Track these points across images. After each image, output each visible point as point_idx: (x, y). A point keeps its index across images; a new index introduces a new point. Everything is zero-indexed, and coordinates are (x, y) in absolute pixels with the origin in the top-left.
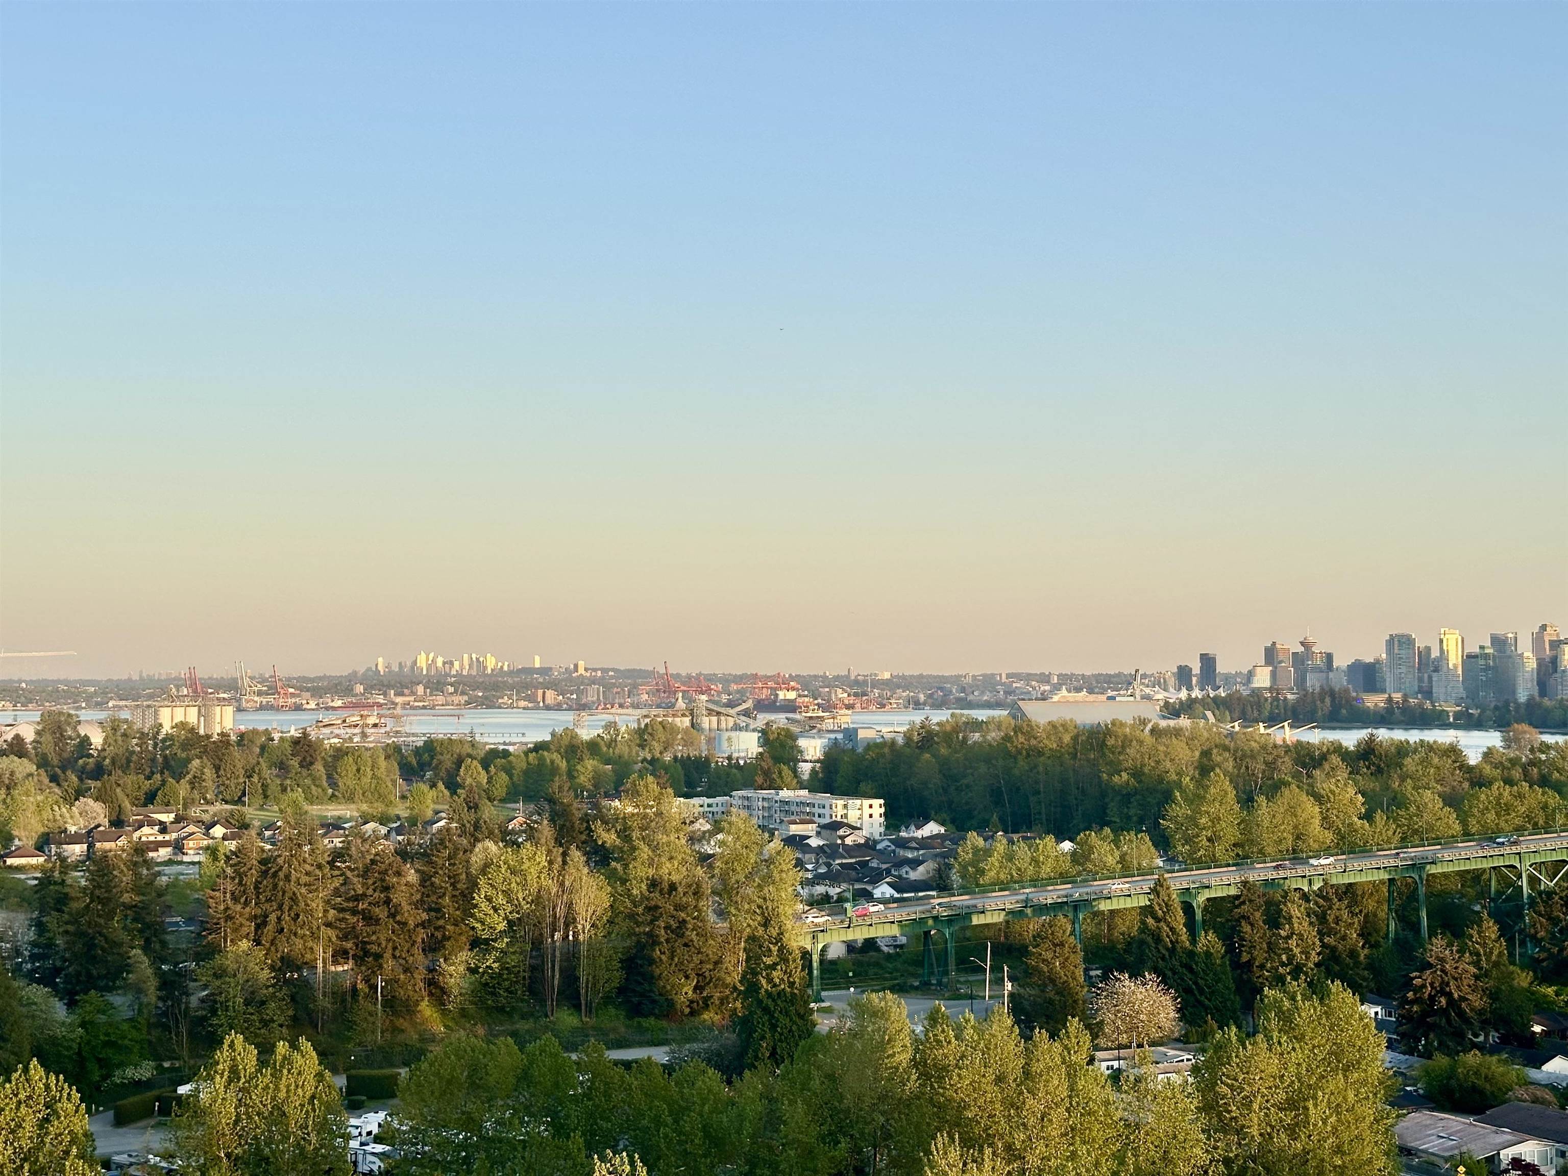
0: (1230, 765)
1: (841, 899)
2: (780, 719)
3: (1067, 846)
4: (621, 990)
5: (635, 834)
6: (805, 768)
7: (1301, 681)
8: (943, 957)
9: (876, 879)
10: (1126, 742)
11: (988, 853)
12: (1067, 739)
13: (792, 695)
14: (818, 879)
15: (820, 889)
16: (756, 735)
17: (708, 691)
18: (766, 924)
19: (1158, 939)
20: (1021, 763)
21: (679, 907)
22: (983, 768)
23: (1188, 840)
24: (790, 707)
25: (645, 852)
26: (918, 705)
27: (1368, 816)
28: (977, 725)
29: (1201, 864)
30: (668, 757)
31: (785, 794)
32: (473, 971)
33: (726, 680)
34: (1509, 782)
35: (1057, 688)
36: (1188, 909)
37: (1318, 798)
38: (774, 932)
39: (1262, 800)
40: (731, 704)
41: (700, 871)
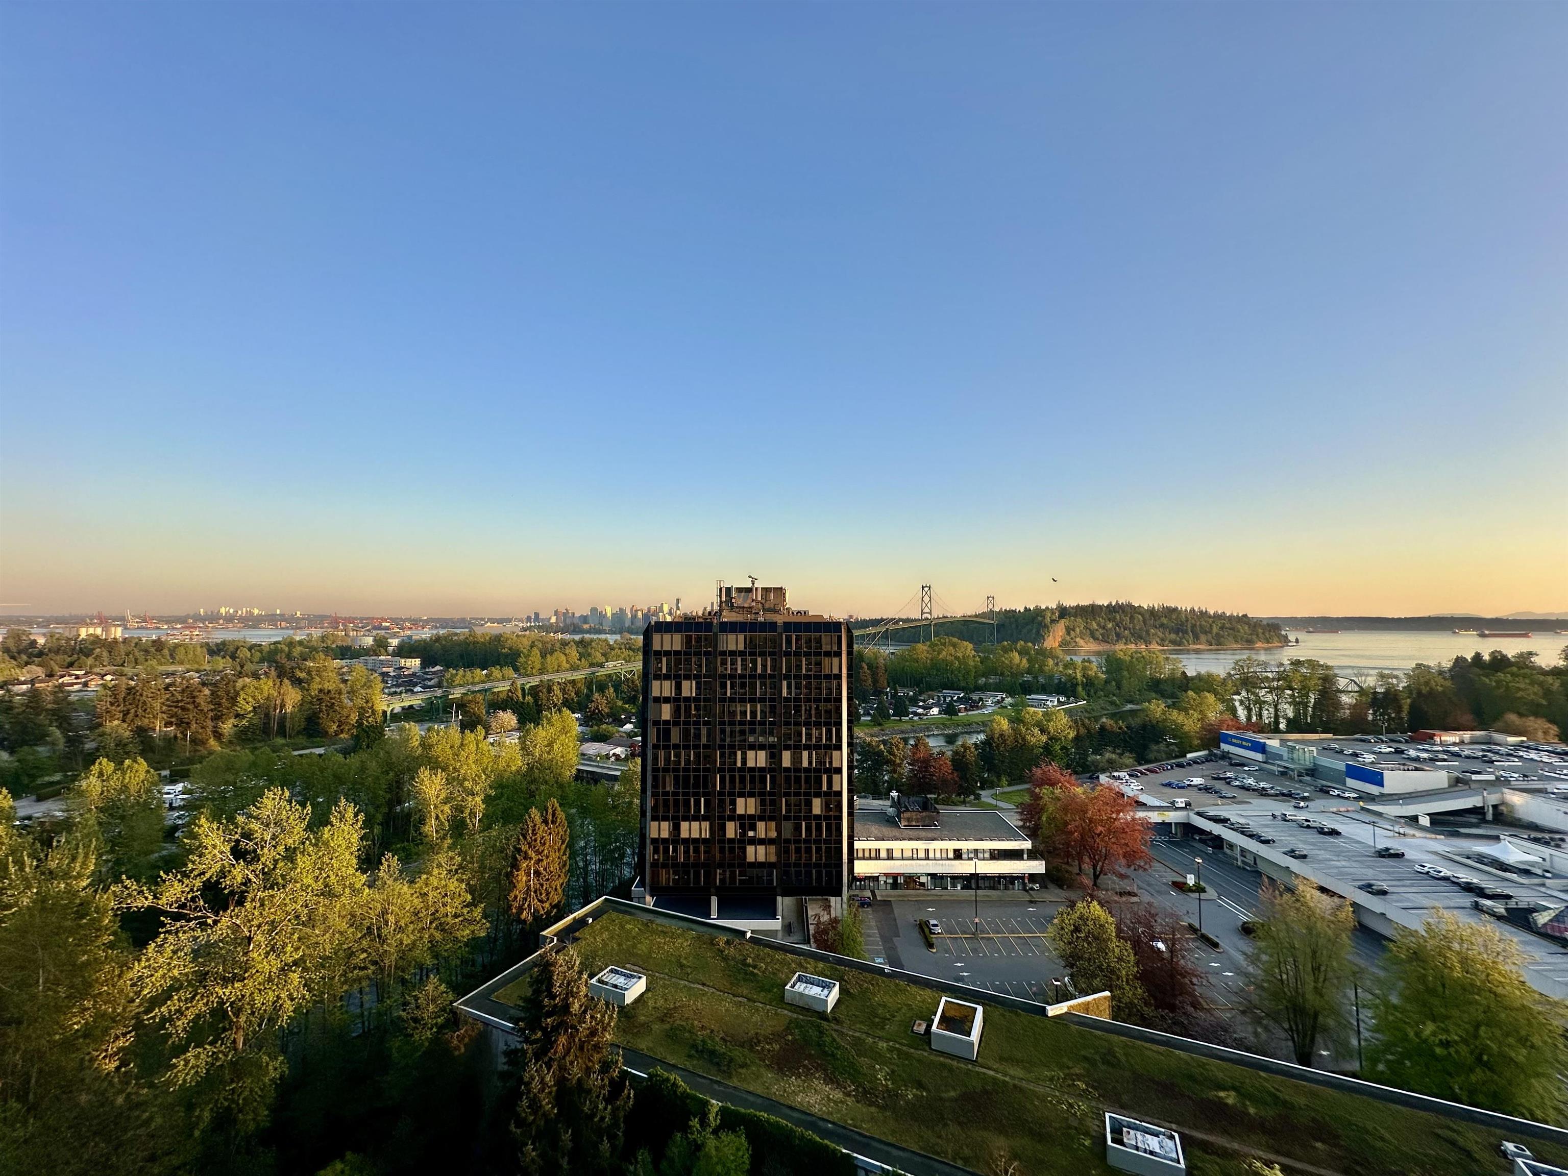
0: (540, 646)
1: (401, 693)
2: (382, 632)
3: (485, 672)
4: (304, 729)
5: (313, 673)
6: (390, 649)
7: (565, 620)
8: (437, 710)
9: (415, 685)
10: (507, 639)
11: (457, 674)
12: (487, 638)
13: (388, 624)
14: (393, 686)
15: (393, 690)
16: (372, 638)
17: (353, 623)
18: (367, 702)
19: (512, 699)
20: (471, 646)
21: (331, 698)
22: (457, 648)
23: (524, 669)
24: (387, 628)
25: (318, 679)
26: (436, 628)
27: (580, 660)
28: (456, 634)
29: (528, 676)
30: (334, 646)
31: (382, 658)
32: (234, 726)
33: (362, 619)
34: (620, 649)
35: (486, 623)
36: (523, 690)
37: (565, 655)
38: (370, 705)
39: (548, 655)
40: (362, 627)
41: (342, 686)
